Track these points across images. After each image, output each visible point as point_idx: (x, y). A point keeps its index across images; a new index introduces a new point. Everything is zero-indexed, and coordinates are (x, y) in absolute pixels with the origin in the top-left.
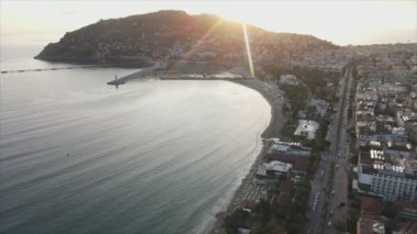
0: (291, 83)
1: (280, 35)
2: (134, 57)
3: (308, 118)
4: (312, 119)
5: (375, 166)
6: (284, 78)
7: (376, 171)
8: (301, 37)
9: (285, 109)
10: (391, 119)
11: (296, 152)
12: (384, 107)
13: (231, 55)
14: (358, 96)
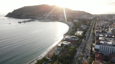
1: (75, 11)
2: (33, 17)
3: (80, 30)
5: (101, 42)
6: (74, 21)
7: (101, 44)
8: (81, 12)
10: (107, 30)
12: (104, 27)
14: (96, 24)
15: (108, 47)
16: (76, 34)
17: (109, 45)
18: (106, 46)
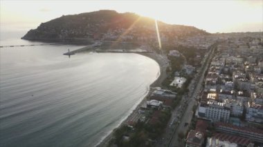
0: (176, 55)
1: (174, 26)
2: (82, 39)
3: (180, 76)
4: (183, 76)
5: (208, 103)
6: (171, 52)
7: (208, 105)
8: (187, 27)
9: (168, 71)
10: (227, 77)
11: (167, 95)
13: (142, 38)
14: (212, 63)
15: (217, 110)
16: (172, 84)
17: (220, 108)
18: (214, 110)
